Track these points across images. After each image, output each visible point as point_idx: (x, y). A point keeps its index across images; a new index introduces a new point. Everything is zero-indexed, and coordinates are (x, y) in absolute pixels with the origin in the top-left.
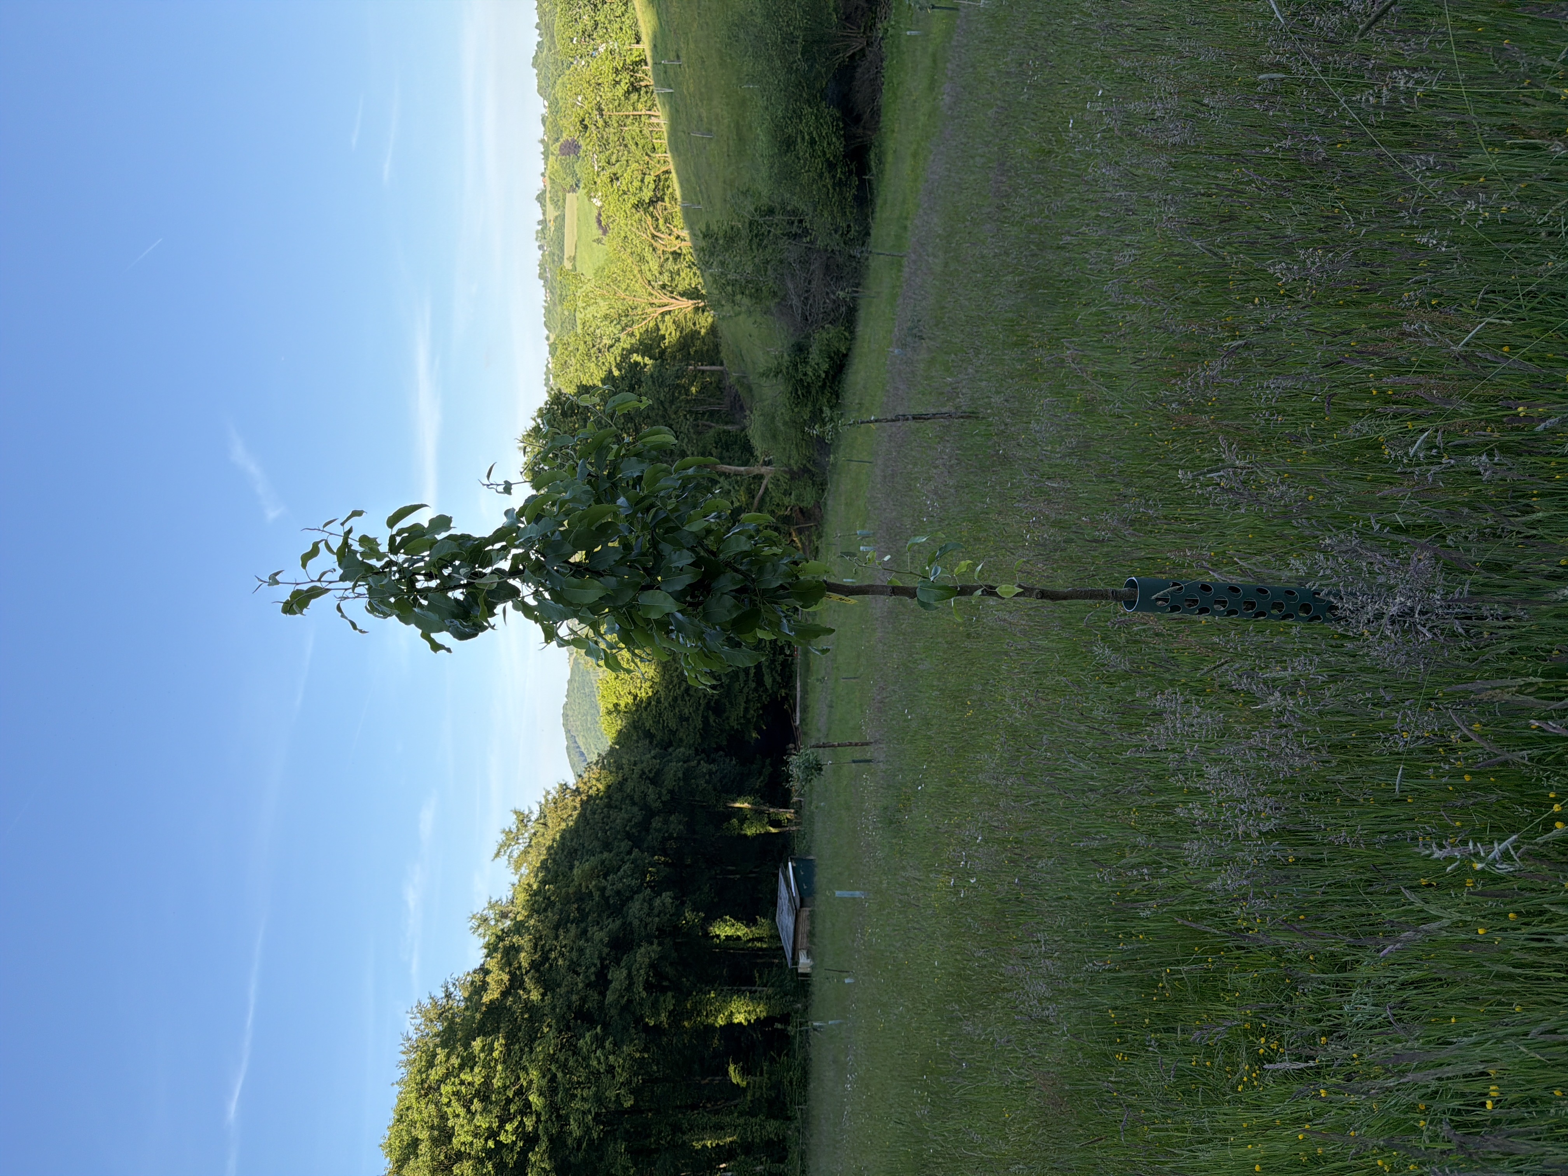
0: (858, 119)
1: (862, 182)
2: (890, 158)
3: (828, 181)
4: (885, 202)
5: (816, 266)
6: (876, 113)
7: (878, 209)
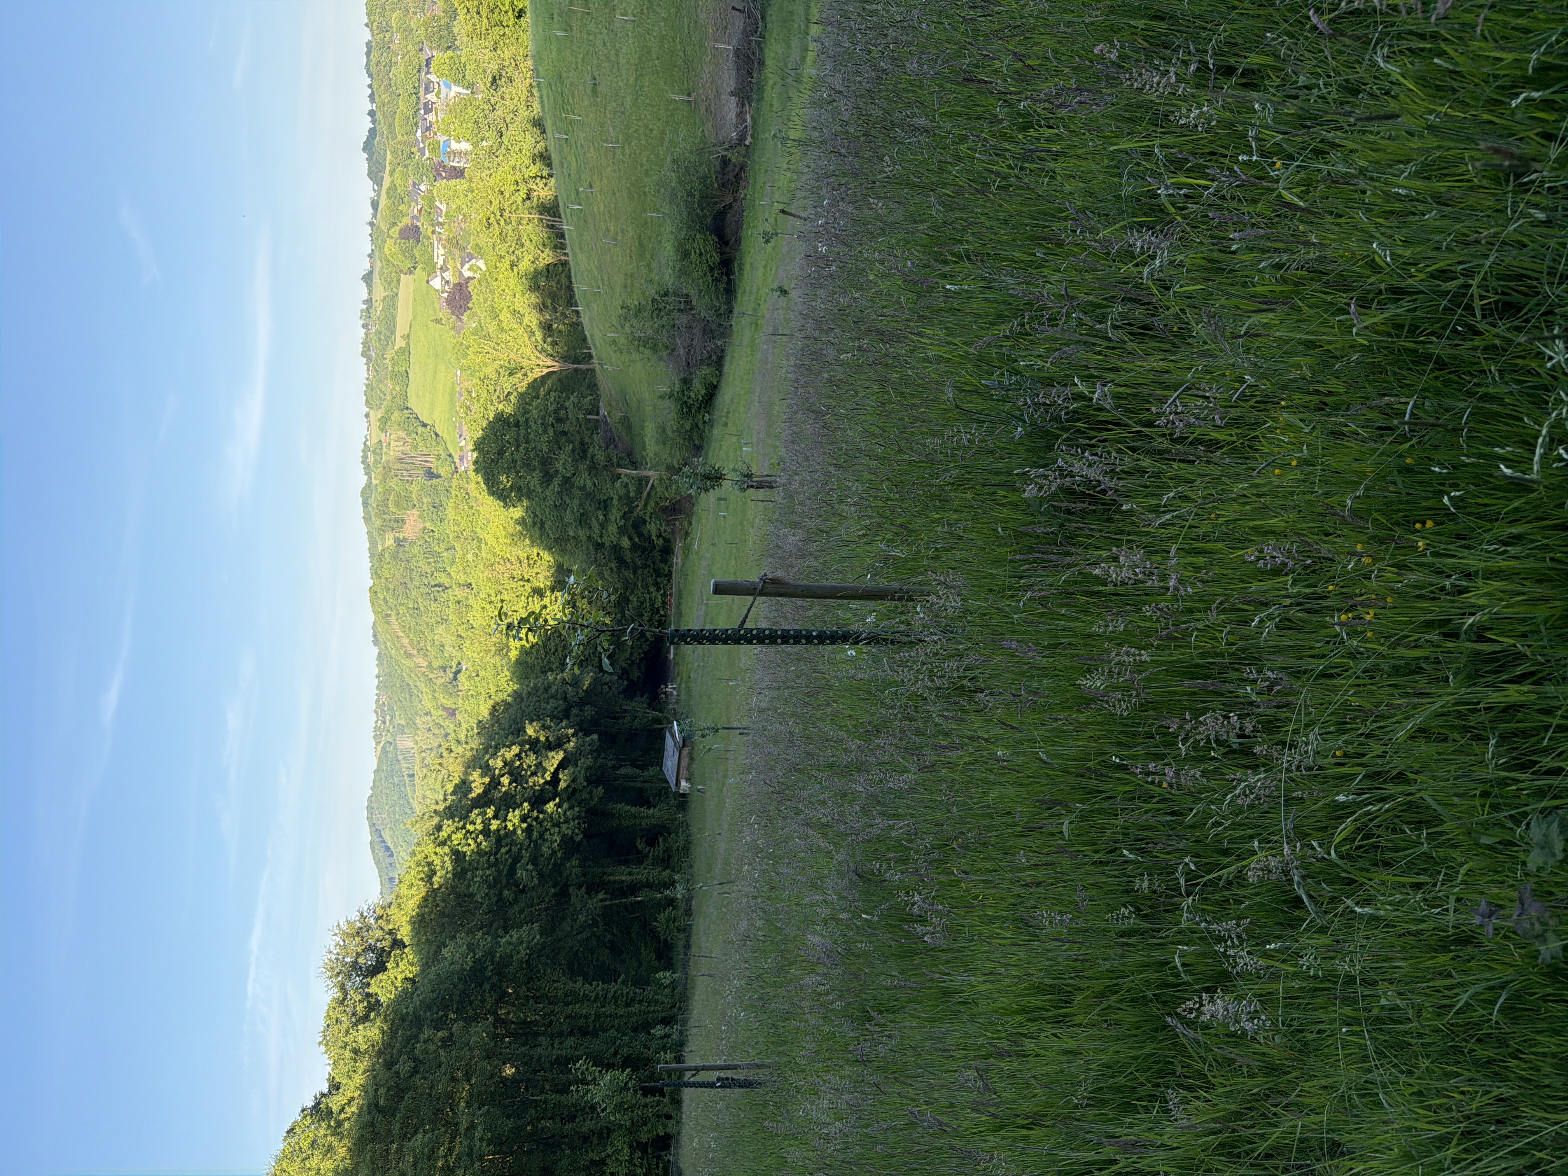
0: (727, 243)
1: (729, 279)
2: (747, 267)
3: (710, 279)
4: (744, 292)
5: (697, 331)
6: (738, 241)
7: (739, 295)
